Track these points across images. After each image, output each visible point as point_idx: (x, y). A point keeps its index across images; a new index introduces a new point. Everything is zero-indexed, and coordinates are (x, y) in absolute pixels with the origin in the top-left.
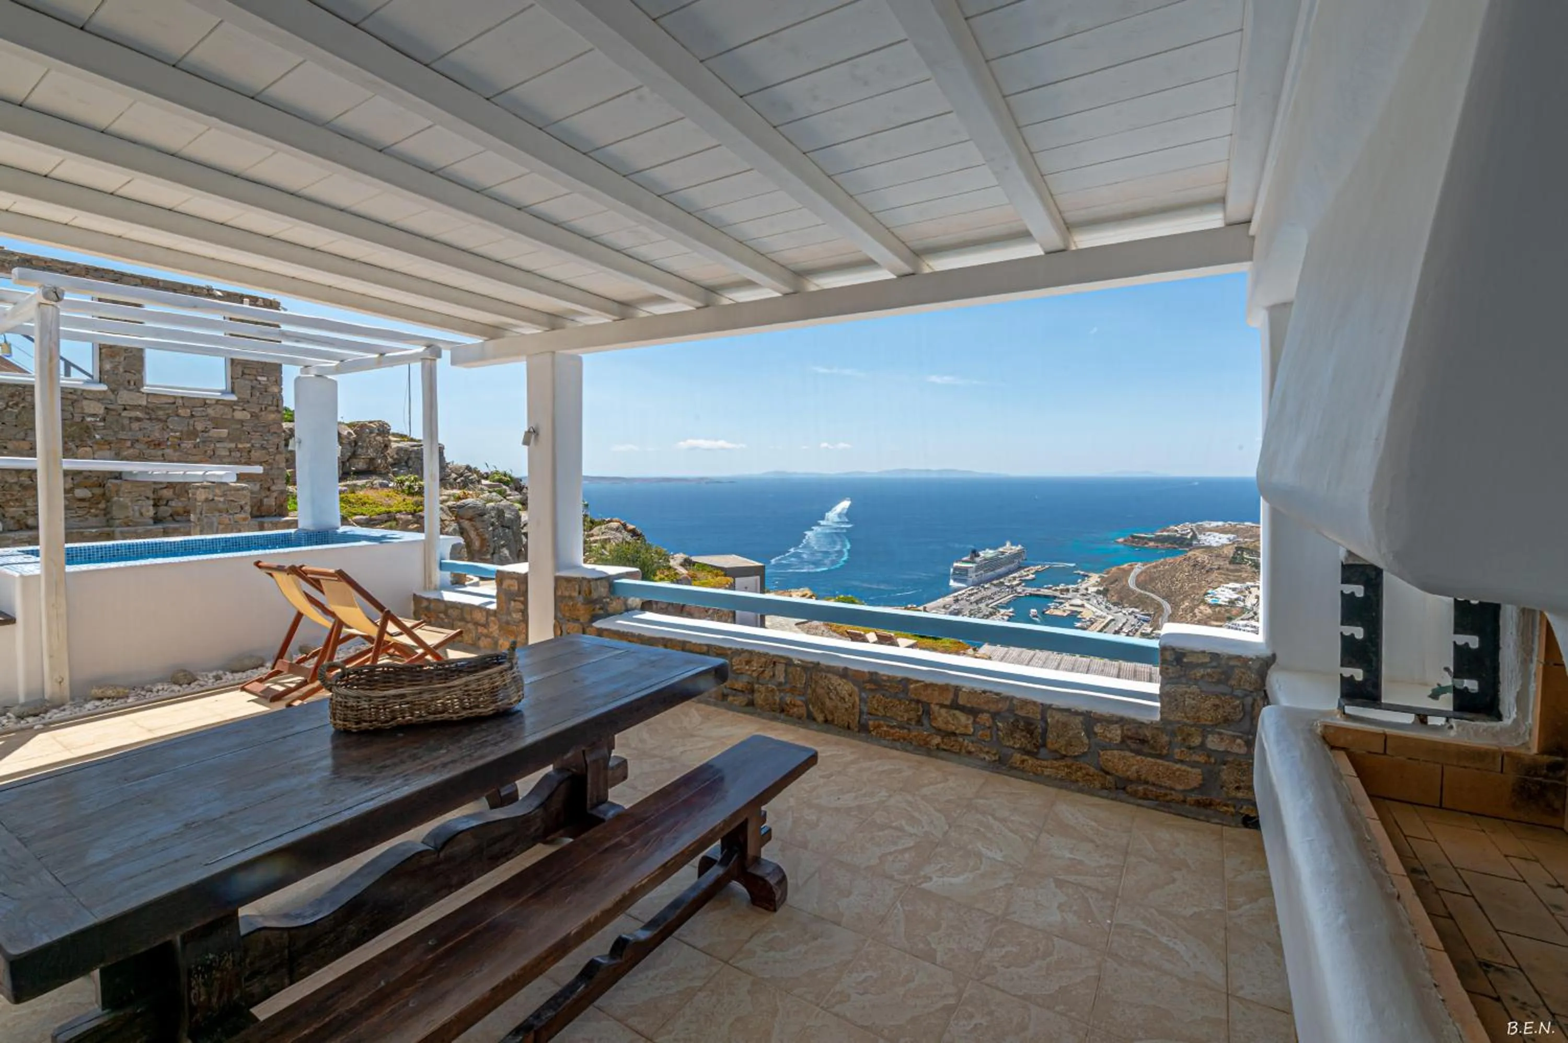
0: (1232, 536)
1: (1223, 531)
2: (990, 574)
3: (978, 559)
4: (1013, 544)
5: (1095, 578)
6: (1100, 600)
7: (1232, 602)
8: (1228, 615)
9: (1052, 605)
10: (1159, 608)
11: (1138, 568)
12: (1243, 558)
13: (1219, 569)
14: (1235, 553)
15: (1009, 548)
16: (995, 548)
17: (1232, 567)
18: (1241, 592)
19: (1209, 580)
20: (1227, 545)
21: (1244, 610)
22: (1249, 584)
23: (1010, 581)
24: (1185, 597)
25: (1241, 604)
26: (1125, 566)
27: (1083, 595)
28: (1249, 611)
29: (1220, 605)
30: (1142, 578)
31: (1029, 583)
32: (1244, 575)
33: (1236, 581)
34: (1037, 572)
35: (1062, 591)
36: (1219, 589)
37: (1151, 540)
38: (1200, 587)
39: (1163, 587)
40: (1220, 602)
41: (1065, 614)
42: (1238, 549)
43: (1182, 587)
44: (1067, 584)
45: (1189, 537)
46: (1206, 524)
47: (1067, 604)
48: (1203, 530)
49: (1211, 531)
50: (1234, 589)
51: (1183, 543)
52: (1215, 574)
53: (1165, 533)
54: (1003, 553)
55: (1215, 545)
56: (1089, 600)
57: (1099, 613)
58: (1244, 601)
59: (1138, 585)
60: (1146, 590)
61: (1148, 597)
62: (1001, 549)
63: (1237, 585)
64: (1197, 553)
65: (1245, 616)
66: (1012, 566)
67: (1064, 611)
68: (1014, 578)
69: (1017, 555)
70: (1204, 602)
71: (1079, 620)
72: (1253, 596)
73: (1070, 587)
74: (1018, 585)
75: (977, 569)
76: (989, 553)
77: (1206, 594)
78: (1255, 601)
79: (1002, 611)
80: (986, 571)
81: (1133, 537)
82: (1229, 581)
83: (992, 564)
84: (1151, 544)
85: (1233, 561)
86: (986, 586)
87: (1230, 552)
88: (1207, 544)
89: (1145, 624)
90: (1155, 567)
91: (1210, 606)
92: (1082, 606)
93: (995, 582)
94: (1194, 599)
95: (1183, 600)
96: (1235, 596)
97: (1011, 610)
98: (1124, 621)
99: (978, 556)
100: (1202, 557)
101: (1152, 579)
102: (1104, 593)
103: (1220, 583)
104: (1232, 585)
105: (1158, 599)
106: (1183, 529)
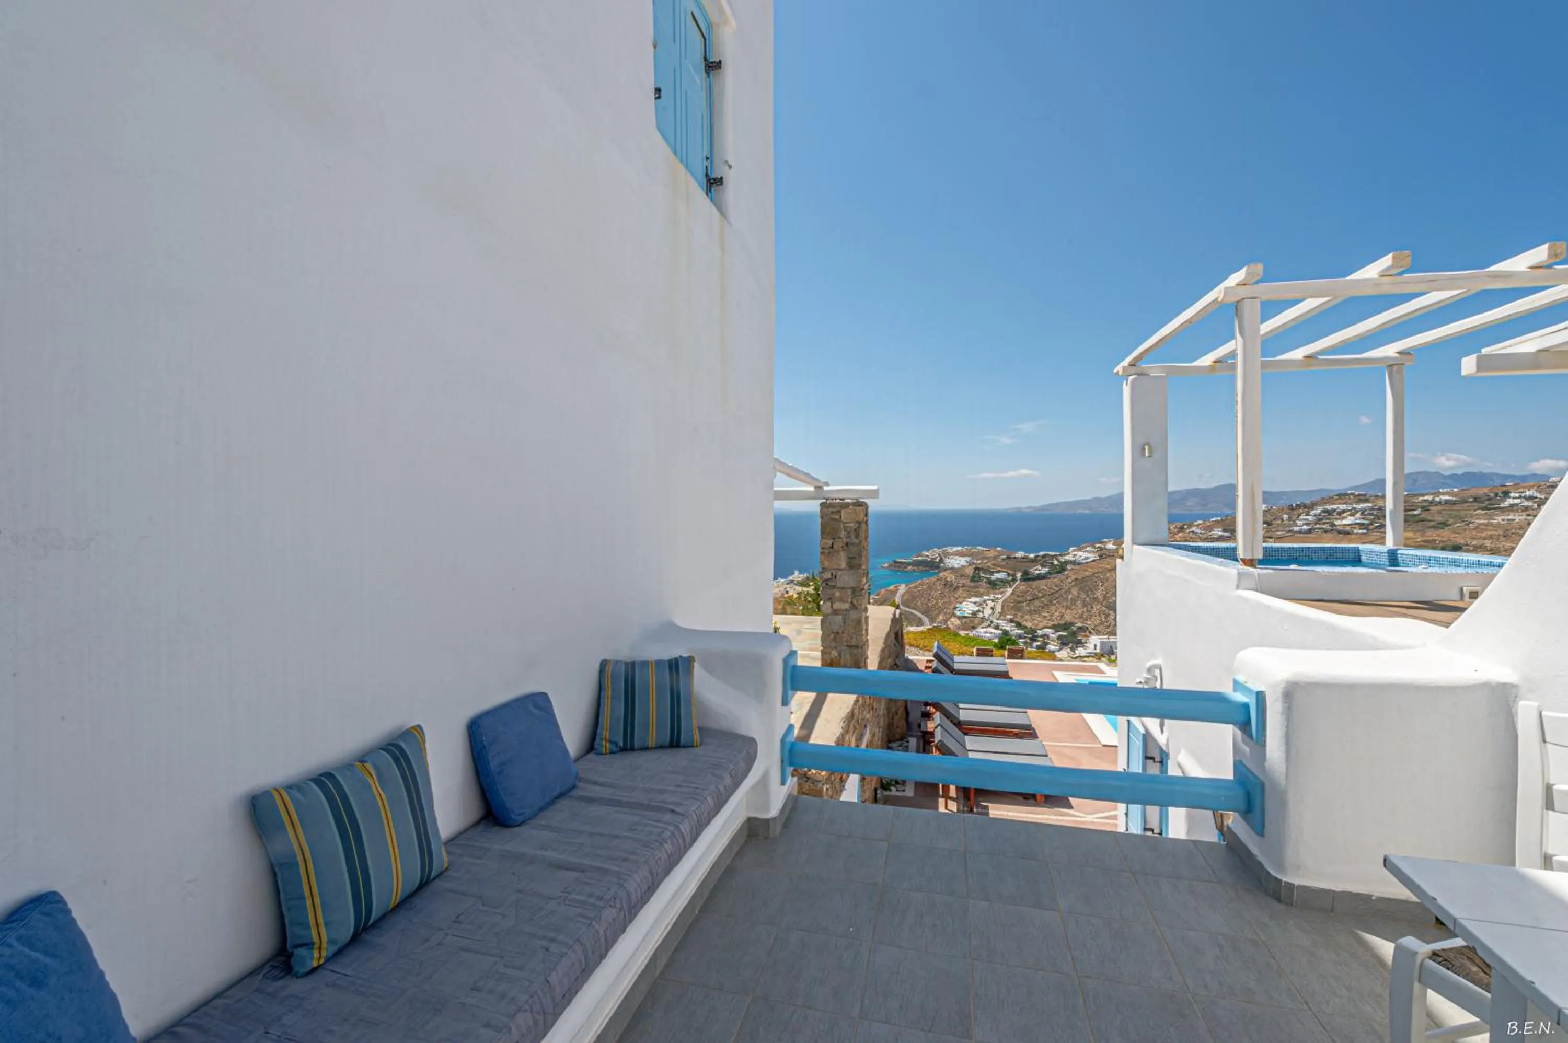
0: (968, 559)
1: (962, 554)
4: (800, 573)
7: (974, 614)
8: (972, 625)
10: (921, 622)
11: (902, 588)
12: (980, 577)
13: (962, 587)
14: (974, 572)
17: (972, 584)
18: (981, 605)
19: (956, 596)
20: (967, 566)
21: (983, 619)
22: (986, 598)
24: (940, 612)
25: (980, 615)
26: (892, 588)
28: (987, 620)
29: (965, 617)
30: (905, 598)
32: (981, 590)
33: (976, 596)
36: (964, 603)
37: (909, 564)
38: (950, 603)
39: (922, 604)
40: (966, 614)
42: (975, 569)
43: (937, 603)
45: (937, 560)
46: (949, 549)
48: (947, 554)
49: (952, 554)
50: (975, 603)
51: (933, 565)
52: (960, 591)
53: (920, 558)
55: (956, 566)
58: (983, 612)
59: (903, 604)
60: (909, 607)
61: (912, 613)
63: (978, 599)
64: (944, 573)
65: (985, 624)
70: (954, 615)
72: (988, 608)
77: (955, 608)
78: (991, 611)
81: (895, 563)
82: (970, 596)
84: (910, 568)
85: (973, 579)
87: (970, 571)
88: (950, 566)
90: (916, 586)
91: (959, 618)
94: (946, 613)
95: (938, 615)
96: (977, 609)
100: (951, 577)
101: (914, 598)
103: (965, 598)
104: (974, 599)
105: (920, 615)
106: (931, 554)
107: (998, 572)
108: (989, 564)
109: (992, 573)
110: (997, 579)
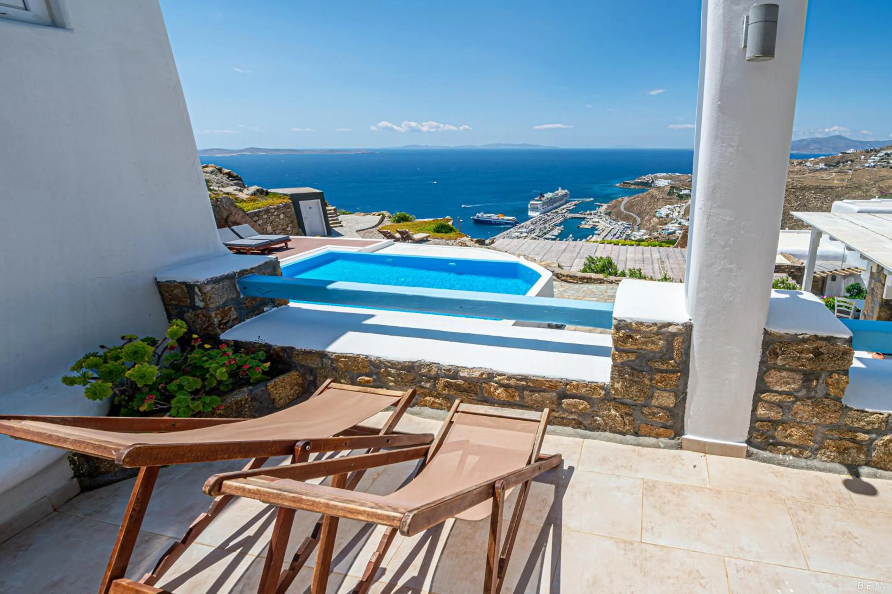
0: (669, 181)
1: (666, 178)
2: (551, 207)
3: (543, 199)
4: (562, 189)
5: (605, 206)
6: (607, 218)
7: (667, 215)
8: (665, 222)
9: (583, 222)
10: (635, 220)
11: (626, 199)
12: (673, 192)
13: (662, 198)
14: (670, 190)
15: (561, 192)
16: (553, 192)
17: (668, 197)
18: (672, 210)
19: (658, 204)
20: (667, 186)
21: (672, 219)
22: (676, 205)
23: (561, 210)
24: (647, 214)
25: (671, 216)
26: (620, 199)
27: (599, 216)
28: (674, 219)
29: (662, 217)
30: (627, 205)
31: (571, 211)
32: (673, 201)
33: (670, 204)
34: (575, 205)
35: (588, 214)
36: (662, 209)
37: (632, 184)
38: (654, 208)
39: (637, 209)
40: (662, 216)
41: (590, 227)
42: (671, 187)
43: (646, 209)
44: (590, 210)
45: (650, 182)
46: (658, 175)
47: (591, 222)
48: (657, 178)
49: (660, 178)
50: (669, 209)
51: (647, 185)
52: (661, 201)
53: (639, 180)
54: (557, 194)
55: (662, 186)
56: (601, 218)
57: (607, 225)
58: (673, 214)
59: (625, 209)
60: (629, 211)
61: (630, 215)
62: (556, 192)
63: (670, 206)
64: (653, 190)
65: (673, 222)
66: (562, 202)
67: (589, 225)
68: (564, 209)
69: (565, 195)
70: (655, 216)
71: (597, 230)
72: (676, 211)
73: (592, 212)
74: (565, 212)
75: (544, 204)
76: (549, 195)
77: (656, 212)
78: (677, 214)
79: (558, 228)
80: (548, 206)
81: (624, 183)
82: (666, 204)
83: (551, 201)
84: (633, 186)
85: (669, 194)
86: (549, 214)
87: (667, 189)
88: (658, 185)
89: (628, 229)
90: (634, 199)
91: (658, 218)
92: (598, 222)
93: (553, 211)
94: (651, 215)
95: (646, 216)
96: (669, 212)
97: (562, 227)
98: (618, 228)
99: (544, 197)
100: (655, 192)
101: (632, 206)
102: (609, 214)
103: (663, 205)
104: (668, 206)
105: (635, 216)
106: (648, 178)
107: (685, 189)
108: (680, 184)
109: (681, 190)
110: (684, 195)
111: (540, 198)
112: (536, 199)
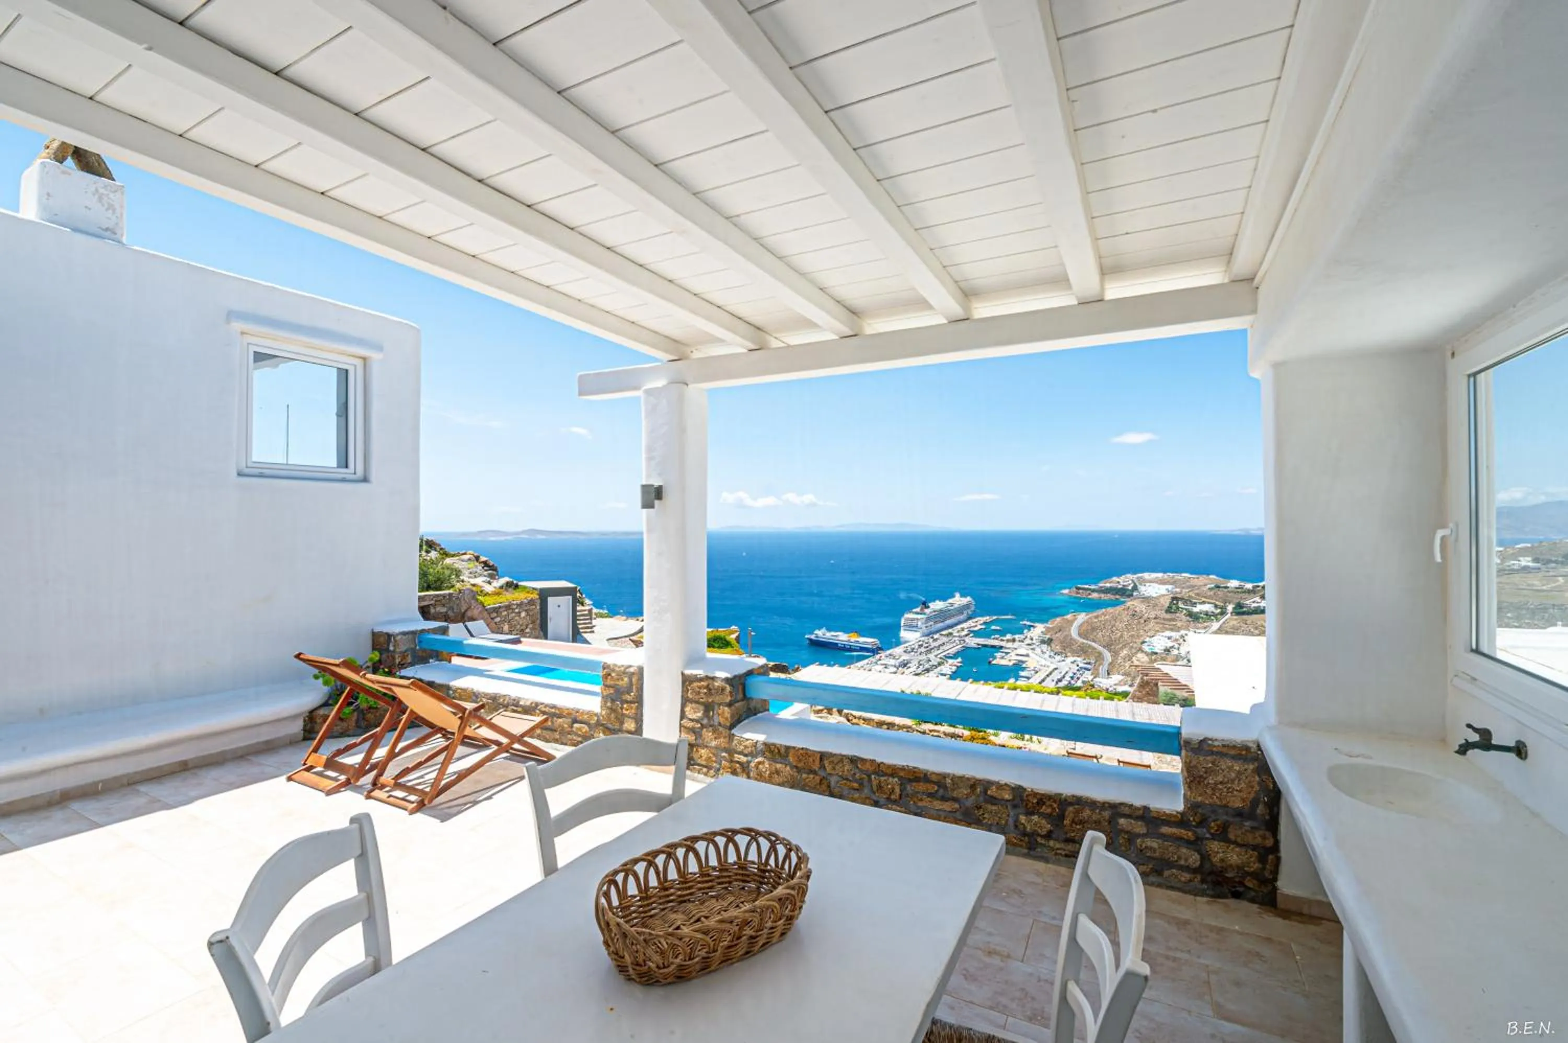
0: (1170, 587)
1: (1163, 582)
2: (940, 625)
3: (927, 611)
4: (962, 596)
5: (1039, 629)
6: (1045, 650)
7: (1167, 650)
9: (998, 655)
10: (1100, 657)
11: (1082, 617)
12: (1178, 608)
13: (1155, 618)
14: (1171, 603)
15: (958, 600)
16: (945, 600)
17: (1168, 616)
18: (1177, 640)
19: (1146, 628)
20: (1164, 595)
21: (1178, 657)
22: (1184, 632)
23: (958, 632)
24: (1125, 646)
25: (1175, 652)
26: (1069, 617)
27: (1029, 645)
28: (1182, 658)
29: (1156, 653)
30: (1084, 628)
31: (977, 634)
32: (1179, 624)
33: (1172, 630)
34: (985, 623)
35: (1008, 641)
36: (1156, 638)
37: (1094, 591)
38: (1139, 637)
39: (1103, 636)
40: (1156, 650)
41: (1011, 664)
42: (1174, 599)
43: (1121, 636)
44: (1013, 634)
45: (1130, 588)
46: (1146, 575)
47: (1013, 654)
48: (1143, 581)
49: (1150, 581)
50: (1169, 638)
51: (1123, 592)
52: (1152, 624)
53: (1108, 585)
54: (952, 605)
55: (1155, 595)
56: (1033, 649)
57: (1043, 662)
58: (1178, 649)
59: (1080, 635)
60: (1087, 639)
61: (1090, 646)
62: (950, 601)
63: (1173, 634)
64: (1135, 603)
65: (1179, 663)
66: (962, 617)
67: (1010, 660)
68: (963, 629)
69: (967, 606)
70: (1141, 650)
71: (1023, 669)
73: (1017, 637)
74: (966, 635)
75: (928, 619)
76: (937, 605)
77: (1143, 642)
78: (1188, 649)
79: (951, 661)
80: (936, 622)
81: (1078, 588)
82: (1164, 630)
83: (942, 615)
84: (1095, 595)
85: (1169, 610)
86: (936, 636)
87: (1166, 602)
88: (1147, 595)
89: (1087, 672)
90: (1097, 617)
91: (1147, 654)
92: (1027, 655)
93: (944, 632)
94: (1132, 647)
95: (1122, 648)
96: (1171, 644)
97: (960, 659)
98: (1067, 669)
99: (928, 607)
100: (1141, 607)
101: (1094, 629)
102: (1049, 642)
103: (1158, 631)
104: (1167, 634)
105: (1100, 648)
106: (1125, 580)
107: (1203, 603)
108: (1192, 594)
109: (1194, 605)
110: (1201, 612)
111: (922, 609)
112: (915, 610)
